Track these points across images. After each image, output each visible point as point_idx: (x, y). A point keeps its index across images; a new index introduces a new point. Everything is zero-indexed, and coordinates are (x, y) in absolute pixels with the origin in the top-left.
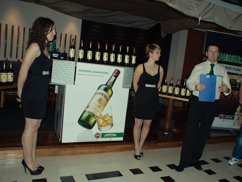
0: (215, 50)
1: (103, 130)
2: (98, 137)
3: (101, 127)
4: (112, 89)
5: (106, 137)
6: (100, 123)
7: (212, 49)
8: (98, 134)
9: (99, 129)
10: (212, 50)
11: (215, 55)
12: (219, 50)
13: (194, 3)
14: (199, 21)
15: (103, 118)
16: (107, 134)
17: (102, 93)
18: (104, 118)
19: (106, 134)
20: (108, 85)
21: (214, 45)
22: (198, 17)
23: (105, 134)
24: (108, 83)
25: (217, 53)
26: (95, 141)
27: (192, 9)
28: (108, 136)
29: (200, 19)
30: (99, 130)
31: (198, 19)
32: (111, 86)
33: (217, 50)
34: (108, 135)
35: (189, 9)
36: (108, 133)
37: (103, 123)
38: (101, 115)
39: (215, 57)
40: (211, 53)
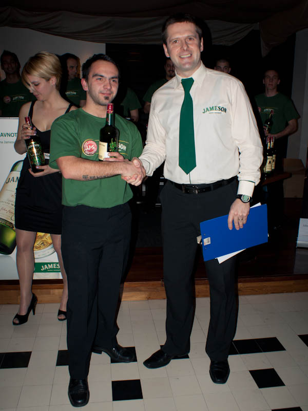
0: (186, 35)
5: (46, 271)
7: (177, 33)
10: (178, 36)
11: (190, 47)
12: (200, 31)
16: (47, 264)
19: (46, 266)
21: (180, 18)
23: (44, 264)
25: (196, 41)
28: (51, 269)
34: (51, 266)
36: (50, 263)
39: (191, 55)
40: (177, 44)
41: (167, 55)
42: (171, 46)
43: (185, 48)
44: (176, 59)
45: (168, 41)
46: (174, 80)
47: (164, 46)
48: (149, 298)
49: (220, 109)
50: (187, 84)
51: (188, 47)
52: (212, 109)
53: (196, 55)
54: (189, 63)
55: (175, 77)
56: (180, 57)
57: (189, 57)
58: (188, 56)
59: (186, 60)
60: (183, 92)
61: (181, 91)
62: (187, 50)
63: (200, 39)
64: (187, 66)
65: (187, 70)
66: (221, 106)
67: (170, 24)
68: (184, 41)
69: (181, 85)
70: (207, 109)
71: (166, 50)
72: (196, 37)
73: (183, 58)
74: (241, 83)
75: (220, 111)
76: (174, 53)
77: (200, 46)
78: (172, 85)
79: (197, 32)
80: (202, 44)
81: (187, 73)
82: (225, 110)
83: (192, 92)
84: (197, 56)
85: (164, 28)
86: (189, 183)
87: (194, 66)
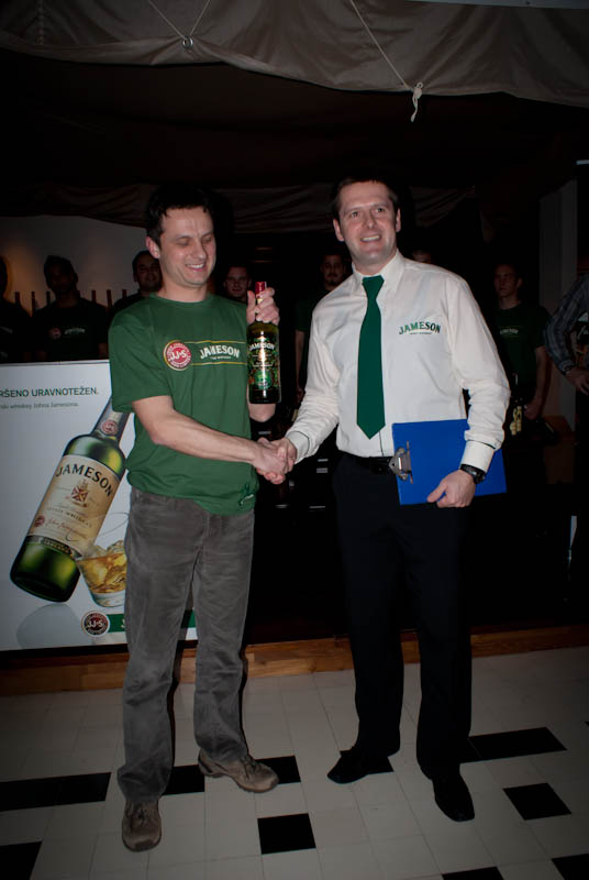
0: (372, 203)
1: (112, 603)
2: (96, 630)
3: (104, 591)
4: (121, 446)
6: (96, 576)
7: (356, 199)
8: (97, 620)
9: (95, 599)
10: (358, 205)
11: (380, 223)
13: (371, 30)
14: (416, 105)
15: (105, 558)
17: (82, 467)
18: (109, 559)
20: (103, 436)
22: (406, 87)
24: (101, 426)
25: (388, 214)
26: (89, 643)
27: (370, 59)
29: (418, 93)
30: (98, 604)
31: (410, 94)
32: (114, 438)
33: (383, 202)
35: (356, 63)
37: (109, 576)
38: (97, 549)
39: (381, 237)
40: (356, 218)
41: (340, 238)
42: (346, 221)
43: (371, 225)
44: (354, 245)
45: (341, 213)
46: (351, 280)
47: (335, 222)
48: (313, 670)
49: (429, 326)
50: (373, 286)
51: (375, 223)
52: (415, 326)
53: (389, 237)
54: (377, 251)
55: (351, 277)
56: (361, 240)
57: (376, 240)
58: (374, 238)
59: (372, 246)
60: (366, 299)
61: (361, 297)
62: (373, 228)
63: (396, 212)
64: (373, 255)
65: (373, 262)
66: (430, 320)
67: (345, 184)
68: (368, 214)
69: (362, 287)
70: (407, 327)
71: (338, 229)
72: (388, 207)
73: (366, 242)
74: (464, 282)
75: (429, 331)
76: (352, 232)
77: (395, 223)
78: (347, 290)
79: (391, 199)
80: (398, 219)
81: (373, 268)
82: (438, 329)
83: (380, 300)
84: (390, 239)
85: (334, 193)
86: (379, 454)
87: (385, 256)
